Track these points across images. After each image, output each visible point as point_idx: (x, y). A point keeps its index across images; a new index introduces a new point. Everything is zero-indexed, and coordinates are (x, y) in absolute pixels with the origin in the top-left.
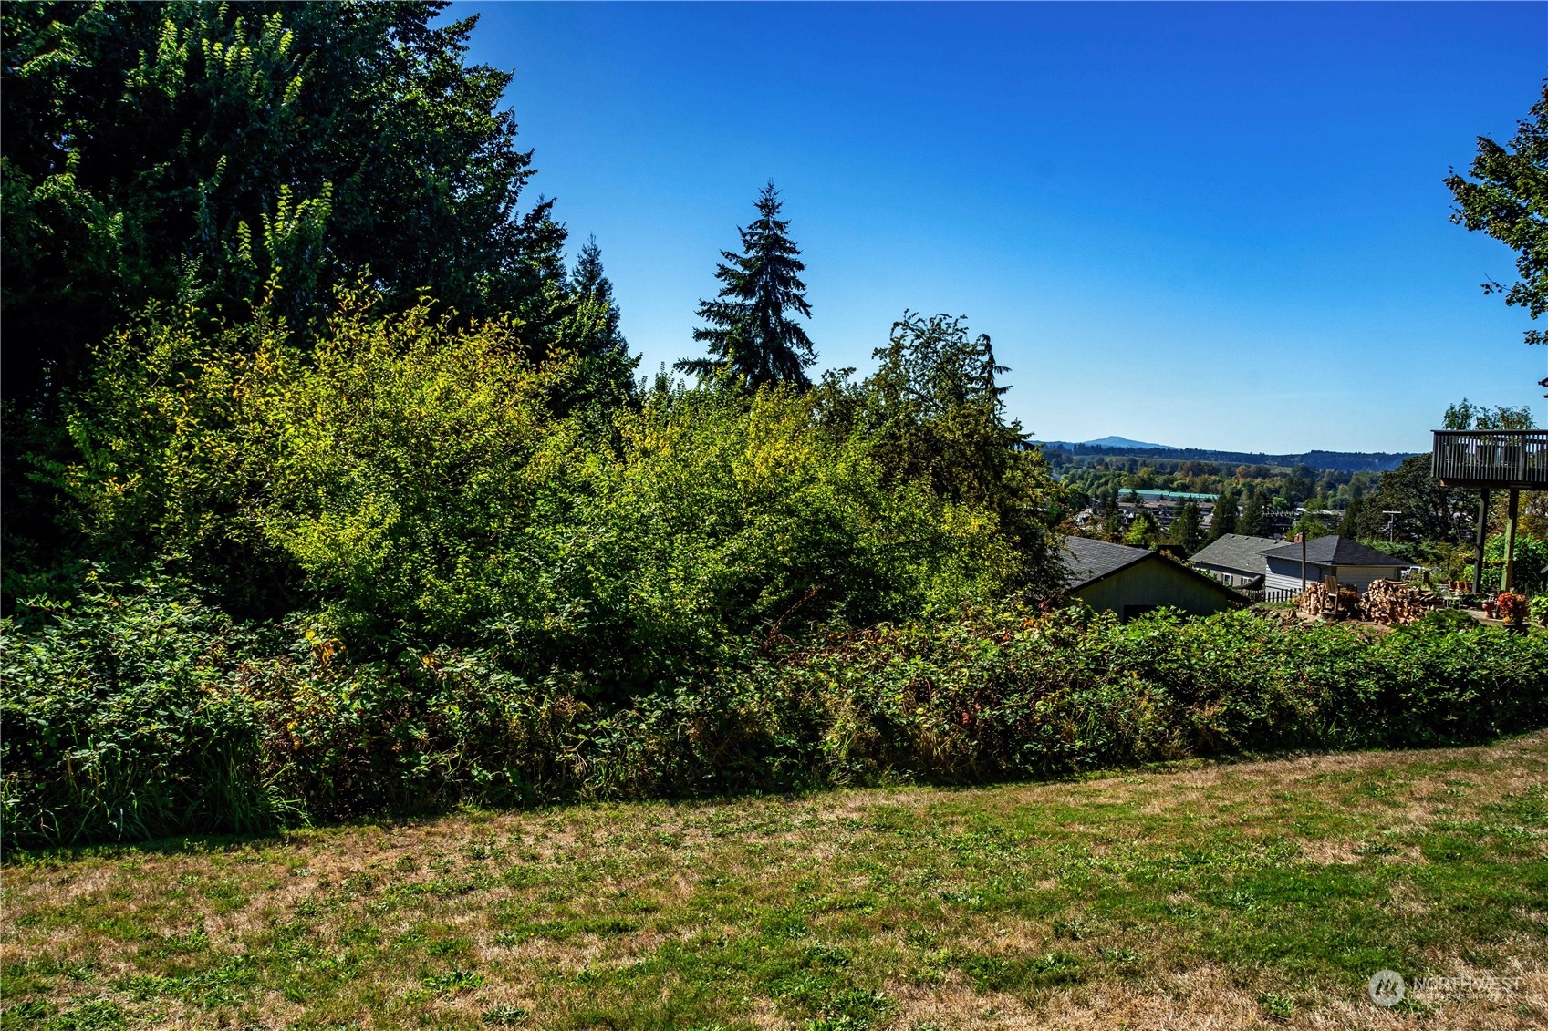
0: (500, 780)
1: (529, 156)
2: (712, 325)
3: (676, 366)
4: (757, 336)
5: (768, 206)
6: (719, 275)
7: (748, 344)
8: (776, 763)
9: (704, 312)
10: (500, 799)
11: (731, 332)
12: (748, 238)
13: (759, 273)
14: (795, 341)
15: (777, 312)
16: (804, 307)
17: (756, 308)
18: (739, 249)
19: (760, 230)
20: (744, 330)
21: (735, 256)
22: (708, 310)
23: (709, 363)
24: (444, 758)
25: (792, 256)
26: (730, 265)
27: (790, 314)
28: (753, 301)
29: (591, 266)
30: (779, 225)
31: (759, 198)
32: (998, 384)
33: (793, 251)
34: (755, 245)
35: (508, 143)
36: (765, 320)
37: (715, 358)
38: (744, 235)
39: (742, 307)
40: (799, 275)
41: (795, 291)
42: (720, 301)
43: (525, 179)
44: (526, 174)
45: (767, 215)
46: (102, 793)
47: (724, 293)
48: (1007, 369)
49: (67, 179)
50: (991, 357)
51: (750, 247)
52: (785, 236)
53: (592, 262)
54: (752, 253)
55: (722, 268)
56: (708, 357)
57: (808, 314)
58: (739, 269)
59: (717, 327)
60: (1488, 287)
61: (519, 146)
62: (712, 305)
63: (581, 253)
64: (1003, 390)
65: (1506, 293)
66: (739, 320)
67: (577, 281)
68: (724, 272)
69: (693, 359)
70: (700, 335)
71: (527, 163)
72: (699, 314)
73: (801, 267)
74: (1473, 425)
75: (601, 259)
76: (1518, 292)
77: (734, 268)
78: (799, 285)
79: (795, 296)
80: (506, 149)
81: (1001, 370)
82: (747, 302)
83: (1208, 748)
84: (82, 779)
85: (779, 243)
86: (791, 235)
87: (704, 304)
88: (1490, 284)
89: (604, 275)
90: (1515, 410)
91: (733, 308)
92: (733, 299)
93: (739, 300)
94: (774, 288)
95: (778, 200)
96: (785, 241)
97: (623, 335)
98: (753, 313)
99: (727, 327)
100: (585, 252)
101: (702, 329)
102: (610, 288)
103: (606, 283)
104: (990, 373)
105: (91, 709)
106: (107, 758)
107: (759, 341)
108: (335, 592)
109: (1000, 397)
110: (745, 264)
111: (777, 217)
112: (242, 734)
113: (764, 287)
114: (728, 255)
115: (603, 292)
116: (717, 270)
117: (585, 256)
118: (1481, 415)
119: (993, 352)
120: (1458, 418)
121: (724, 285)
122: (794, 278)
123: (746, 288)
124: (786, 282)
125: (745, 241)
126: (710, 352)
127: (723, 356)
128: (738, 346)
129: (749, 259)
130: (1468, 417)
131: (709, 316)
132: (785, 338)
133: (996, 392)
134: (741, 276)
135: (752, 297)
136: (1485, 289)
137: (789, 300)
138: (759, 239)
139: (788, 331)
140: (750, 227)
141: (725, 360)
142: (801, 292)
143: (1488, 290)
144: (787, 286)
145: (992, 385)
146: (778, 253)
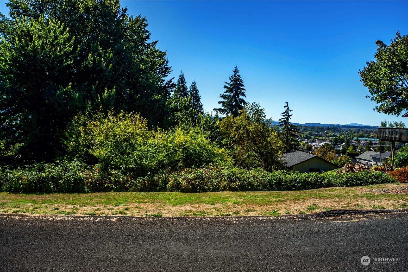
0: (117, 188)
1: (170, 68)
2: (223, 100)
3: (214, 110)
4: (233, 102)
5: (236, 71)
6: (225, 88)
7: (231, 104)
8: (158, 188)
9: (221, 97)
10: (116, 190)
11: (227, 102)
12: (231, 79)
13: (234, 87)
14: (243, 103)
15: (238, 97)
16: (245, 95)
17: (233, 96)
18: (229, 81)
19: (234, 77)
20: (230, 101)
21: (228, 83)
22: (222, 96)
23: (222, 109)
24: (110, 185)
26: (227, 85)
27: (241, 97)
28: (232, 94)
29: (194, 86)
30: (239, 76)
31: (234, 69)
32: (290, 114)
33: (242, 82)
34: (233, 81)
35: (166, 65)
36: (235, 100)
37: (223, 108)
38: (230, 78)
41: (242, 91)
42: (224, 94)
43: (170, 73)
44: (170, 71)
45: (236, 73)
46: (63, 186)
47: (225, 92)
48: (292, 110)
49: (70, 87)
50: (288, 107)
51: (231, 81)
53: (194, 85)
54: (232, 83)
55: (225, 86)
57: (246, 97)
58: (229, 86)
59: (224, 100)
61: (168, 66)
62: (223, 95)
63: (192, 83)
64: (291, 116)
65: (371, 98)
66: (229, 98)
67: (191, 90)
68: (225, 87)
69: (218, 108)
70: (220, 102)
71: (170, 69)
72: (220, 97)
73: (243, 86)
74: (387, 126)
75: (196, 85)
76: (374, 98)
77: (228, 86)
78: (244, 90)
79: (243, 93)
81: (291, 110)
83: (233, 189)
84: (61, 184)
85: (239, 80)
86: (241, 78)
87: (220, 95)
89: (197, 89)
91: (228, 96)
92: (228, 94)
94: (237, 91)
95: (238, 70)
96: (240, 79)
97: (202, 103)
99: (226, 100)
100: (193, 83)
101: (220, 101)
102: (198, 91)
103: (198, 90)
104: (288, 112)
105: (62, 175)
106: (64, 182)
107: (233, 104)
109: (290, 117)
110: (231, 85)
111: (238, 74)
112: (81, 180)
113: (235, 91)
114: (226, 83)
115: (197, 92)
116: (224, 87)
117: (192, 84)
118: (390, 124)
119: (289, 106)
120: (384, 124)
121: (225, 90)
123: (230, 91)
124: (240, 89)
125: (230, 80)
126: (222, 106)
127: (225, 107)
128: (229, 105)
129: (231, 84)
130: (386, 124)
131: (222, 98)
132: (240, 103)
133: (289, 116)
134: (229, 88)
135: (232, 93)
136: (366, 97)
137: (241, 93)
138: (234, 79)
139: (241, 101)
140: (232, 76)
141: (226, 108)
142: (244, 92)
143: (367, 97)
144: (240, 90)
145: (288, 114)
146: (239, 82)
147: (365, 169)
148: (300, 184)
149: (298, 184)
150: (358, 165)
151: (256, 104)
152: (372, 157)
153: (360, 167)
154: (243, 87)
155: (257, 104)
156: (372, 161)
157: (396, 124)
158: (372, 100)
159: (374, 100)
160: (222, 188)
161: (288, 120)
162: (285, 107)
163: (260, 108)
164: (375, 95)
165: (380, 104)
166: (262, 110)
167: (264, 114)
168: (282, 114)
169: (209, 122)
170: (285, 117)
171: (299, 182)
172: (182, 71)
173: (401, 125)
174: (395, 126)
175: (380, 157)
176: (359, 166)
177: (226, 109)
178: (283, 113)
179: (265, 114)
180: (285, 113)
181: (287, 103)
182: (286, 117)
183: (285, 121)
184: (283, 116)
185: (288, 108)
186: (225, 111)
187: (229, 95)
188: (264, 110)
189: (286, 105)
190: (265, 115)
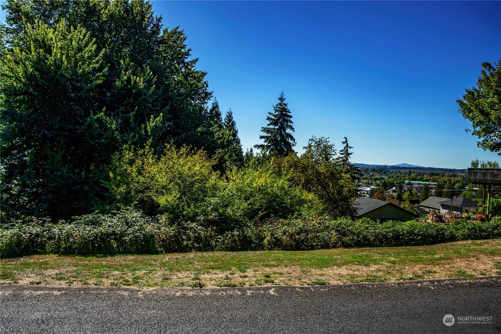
0: (199, 246)
1: (212, 93)
2: (265, 134)
3: (254, 146)
4: (278, 137)
5: (281, 99)
6: (267, 119)
7: (276, 140)
8: (253, 245)
9: (263, 130)
10: (199, 250)
11: (270, 136)
12: (276, 108)
13: (279, 119)
14: (290, 139)
15: (284, 130)
16: (292, 129)
17: (278, 129)
18: (273, 112)
19: (279, 106)
20: (274, 136)
21: (272, 114)
22: (264, 130)
24: (189, 242)
25: (289, 114)
26: (270, 116)
27: (288, 131)
28: (277, 127)
29: (230, 117)
30: (285, 105)
31: (279, 97)
32: (349, 152)
33: (289, 112)
34: (278, 111)
35: (206, 90)
36: (281, 133)
37: (266, 144)
38: (275, 108)
39: (274, 129)
40: (291, 119)
41: (290, 124)
42: (267, 127)
43: (210, 99)
44: (210, 97)
45: (281, 102)
46: (129, 245)
47: (269, 125)
48: (352, 147)
49: (102, 114)
50: (347, 144)
51: (276, 111)
52: (287, 108)
53: (230, 116)
54: (277, 113)
55: (268, 117)
56: (264, 144)
57: (294, 131)
58: (273, 117)
59: (267, 135)
60: (467, 130)
61: (209, 90)
62: (265, 128)
63: (227, 113)
64: (351, 154)
65: (472, 132)
66: (273, 133)
67: (226, 122)
68: (269, 118)
69: (259, 144)
70: (261, 137)
71: (211, 95)
72: (261, 131)
73: (291, 117)
74: (479, 167)
75: (233, 115)
76: (475, 132)
77: (272, 117)
78: (291, 122)
79: (290, 125)
80: (205, 91)
81: (350, 148)
82: (276, 127)
84: (126, 243)
85: (285, 110)
86: (288, 107)
87: (263, 128)
89: (233, 120)
90: (492, 162)
91: (271, 129)
92: (272, 127)
93: (273, 127)
94: (283, 123)
95: (284, 97)
96: (287, 109)
97: (239, 137)
98: (277, 131)
99: (269, 135)
100: (228, 113)
101: (262, 135)
102: (235, 124)
103: (234, 122)
104: (347, 149)
105: (126, 231)
106: (130, 239)
107: (279, 139)
108: (166, 211)
109: (350, 156)
110: (275, 116)
111: (284, 102)
112: (152, 236)
113: (281, 123)
114: (270, 113)
115: (233, 124)
116: (267, 118)
117: (228, 114)
118: (482, 163)
119: (348, 142)
120: (475, 164)
121: (269, 122)
122: (290, 120)
123: (275, 124)
124: (287, 121)
125: (275, 109)
126: (265, 142)
127: (268, 143)
128: (273, 140)
129: (276, 115)
130: (478, 164)
131: (264, 132)
132: (287, 138)
133: (348, 154)
134: (274, 120)
135: (277, 126)
136: (466, 131)
137: (288, 127)
138: (279, 109)
139: (288, 136)
140: (276, 105)
141: (269, 144)
142: (292, 124)
143: (467, 131)
144: (287, 123)
145: (348, 152)
146: (285, 113)
147: (459, 218)
148: (420, 237)
149: (417, 237)
150: (449, 214)
152: (441, 204)
155: (325, 139)
156: (441, 208)
157: (490, 164)
158: (473, 134)
159: (475, 134)
160: (332, 244)
161: (347, 159)
162: (344, 143)
163: (329, 144)
164: (478, 129)
165: (483, 139)
166: (331, 147)
167: (334, 151)
170: (343, 156)
171: (418, 235)
172: (215, 98)
173: (495, 164)
174: (488, 167)
175: (451, 203)
177: (269, 145)
178: (341, 151)
180: (343, 150)
181: (346, 138)
182: (344, 156)
183: (344, 161)
184: (342, 154)
185: (347, 145)
186: (268, 149)
187: (273, 128)
188: (333, 146)
189: (344, 141)
190: (335, 153)
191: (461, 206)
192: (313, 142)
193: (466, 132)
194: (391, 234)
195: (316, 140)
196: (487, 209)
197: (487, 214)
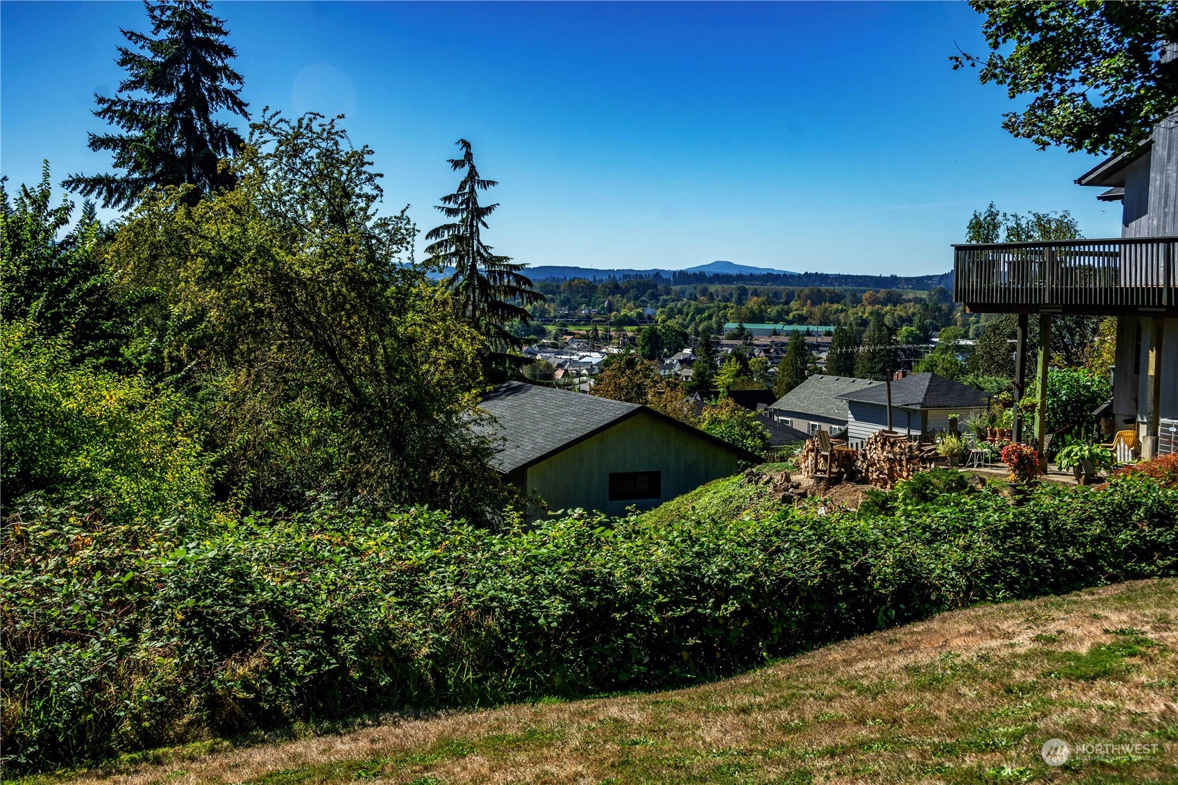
2: (117, 130)
3: (66, 184)
4: (179, 145)
6: (123, 63)
7: (165, 155)
9: (105, 112)
11: (141, 140)
12: (157, 13)
13: (174, 61)
14: (230, 151)
15: (204, 113)
17: (175, 108)
20: (159, 136)
21: (141, 37)
22: (109, 110)
23: (114, 180)
25: (221, 39)
26: (134, 49)
27: (221, 115)
28: (171, 98)
32: (482, 203)
33: (218, 31)
34: (167, 24)
36: (188, 128)
37: (122, 173)
38: (152, 10)
39: (157, 107)
41: (225, 84)
42: (124, 96)
47: (126, 87)
48: (493, 183)
50: (473, 168)
51: (160, 25)
52: (211, 13)
54: (164, 34)
55: (125, 53)
56: (112, 172)
57: (245, 115)
58: (148, 54)
59: (124, 133)
60: (957, 60)
62: (114, 103)
64: (489, 209)
65: (981, 67)
66: (153, 123)
68: (128, 59)
69: (90, 174)
72: (98, 114)
73: (228, 52)
74: (1002, 238)
76: (995, 66)
77: (142, 53)
78: (234, 77)
79: (227, 92)
81: (486, 184)
82: (162, 100)
85: (201, 21)
87: (101, 100)
88: (960, 55)
90: (1053, 216)
91: (143, 107)
92: (142, 95)
93: (150, 97)
94: (198, 80)
96: (209, 17)
98: (171, 114)
99: (136, 133)
101: (102, 136)
104: (472, 190)
107: (180, 151)
109: (485, 219)
110: (157, 47)
113: (185, 79)
114: (131, 35)
116: (119, 56)
118: (1012, 224)
119: (475, 162)
120: (983, 227)
121: (126, 75)
122: (225, 68)
123: (159, 81)
124: (213, 73)
125: (153, 17)
126: (115, 166)
127: (133, 170)
128: (153, 158)
129: (161, 42)
130: (996, 226)
131: (111, 118)
132: (216, 147)
133: (479, 213)
134: (151, 65)
135: (169, 92)
136: (954, 63)
137: (218, 96)
138: (174, 13)
139: (222, 138)
141: (136, 175)
142: (237, 86)
143: (957, 64)
144: (214, 79)
145: (475, 203)
146: (201, 35)
147: (923, 460)
148: (732, 606)
149: (716, 607)
150: (884, 444)
151: (320, 120)
152: (850, 402)
153: (897, 449)
154: (229, 61)
155: (327, 121)
156: (851, 418)
157: (1041, 223)
158: (984, 78)
159: (995, 76)
161: (472, 233)
162: (457, 164)
163: (344, 146)
164: (1009, 48)
165: (1028, 98)
166: (358, 159)
167: (370, 178)
168: (441, 204)
169: (34, 237)
170: (456, 220)
173: (1065, 224)
174: (1037, 235)
175: (886, 397)
176: (887, 448)
177: (137, 180)
178: (447, 199)
179: (378, 181)
180: (456, 196)
181: (466, 144)
182: (463, 221)
183: (458, 239)
184: (450, 212)
185: (473, 174)
186: (133, 194)
187: (153, 104)
188: (367, 158)
189: (460, 155)
190: (377, 187)
191: (922, 405)
192: (267, 136)
193: (956, 67)
194: (557, 607)
195: (282, 125)
196: (1037, 415)
197: (1036, 435)
